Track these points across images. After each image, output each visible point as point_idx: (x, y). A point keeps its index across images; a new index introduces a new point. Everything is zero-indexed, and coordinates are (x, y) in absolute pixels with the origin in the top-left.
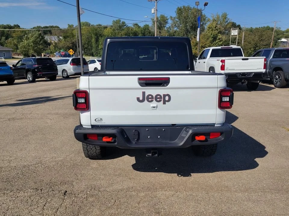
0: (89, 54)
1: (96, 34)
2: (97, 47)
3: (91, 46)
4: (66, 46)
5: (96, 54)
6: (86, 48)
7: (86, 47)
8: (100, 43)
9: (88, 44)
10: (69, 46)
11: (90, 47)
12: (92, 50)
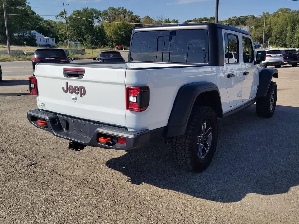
0: (281, 45)
1: (293, 22)
2: (292, 36)
3: (285, 36)
4: (256, 36)
5: (290, 45)
6: (278, 38)
7: (279, 36)
8: (297, 32)
9: (281, 33)
10: (259, 36)
11: (283, 37)
12: (285, 40)
